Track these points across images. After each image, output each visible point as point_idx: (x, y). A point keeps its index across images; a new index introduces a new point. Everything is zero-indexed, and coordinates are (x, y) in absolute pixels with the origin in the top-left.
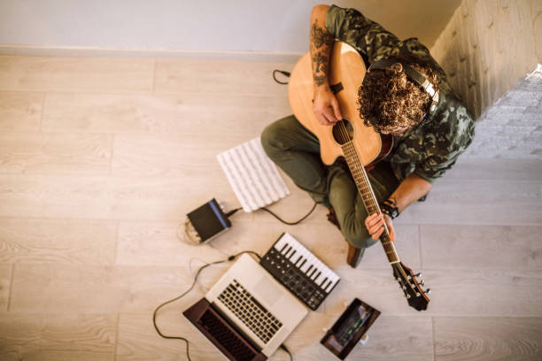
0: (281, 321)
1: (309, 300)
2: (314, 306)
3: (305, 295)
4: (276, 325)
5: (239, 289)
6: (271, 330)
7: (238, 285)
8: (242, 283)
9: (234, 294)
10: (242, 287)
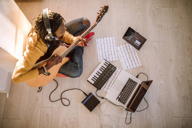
0: (128, 79)
1: (112, 70)
2: (115, 68)
3: (111, 71)
4: (130, 80)
5: (120, 97)
6: (132, 82)
7: (118, 98)
8: (117, 96)
9: (122, 99)
10: (119, 96)
